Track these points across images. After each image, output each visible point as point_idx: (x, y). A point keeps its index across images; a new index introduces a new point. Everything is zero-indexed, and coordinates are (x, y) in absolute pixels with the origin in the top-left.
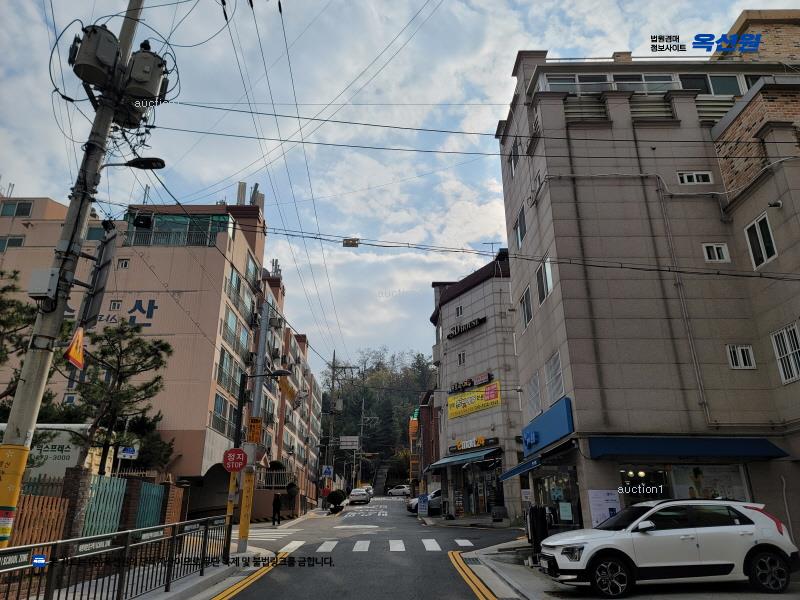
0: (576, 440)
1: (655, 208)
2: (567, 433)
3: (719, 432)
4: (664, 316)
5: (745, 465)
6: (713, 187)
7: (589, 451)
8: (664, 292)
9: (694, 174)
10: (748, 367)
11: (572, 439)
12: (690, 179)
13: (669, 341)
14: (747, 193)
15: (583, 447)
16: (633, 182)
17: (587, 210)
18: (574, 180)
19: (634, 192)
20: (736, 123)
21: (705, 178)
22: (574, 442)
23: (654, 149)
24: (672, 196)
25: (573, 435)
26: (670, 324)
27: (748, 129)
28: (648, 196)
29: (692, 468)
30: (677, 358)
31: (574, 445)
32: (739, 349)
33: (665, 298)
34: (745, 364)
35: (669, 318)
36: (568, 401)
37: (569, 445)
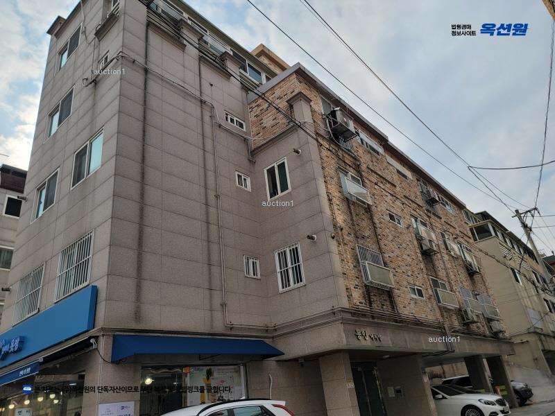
0: (96, 338)
1: (208, 129)
2: (86, 329)
3: (233, 333)
4: (205, 220)
5: (245, 365)
6: (246, 133)
7: (110, 351)
8: (207, 199)
9: (235, 119)
10: (255, 277)
11: (91, 338)
12: (232, 120)
13: (205, 243)
14: (272, 142)
15: (104, 347)
16: (194, 101)
17: (153, 102)
18: (146, 71)
19: (194, 108)
20: (270, 92)
21: (241, 125)
22: (92, 341)
23: (212, 85)
24: (220, 126)
25: (92, 332)
26: (208, 228)
27: (280, 98)
28: (204, 117)
29: (205, 369)
30: (209, 260)
31: (92, 344)
32: (251, 261)
33: (207, 204)
34: (254, 275)
35: (208, 223)
36: (95, 291)
37: (86, 344)
